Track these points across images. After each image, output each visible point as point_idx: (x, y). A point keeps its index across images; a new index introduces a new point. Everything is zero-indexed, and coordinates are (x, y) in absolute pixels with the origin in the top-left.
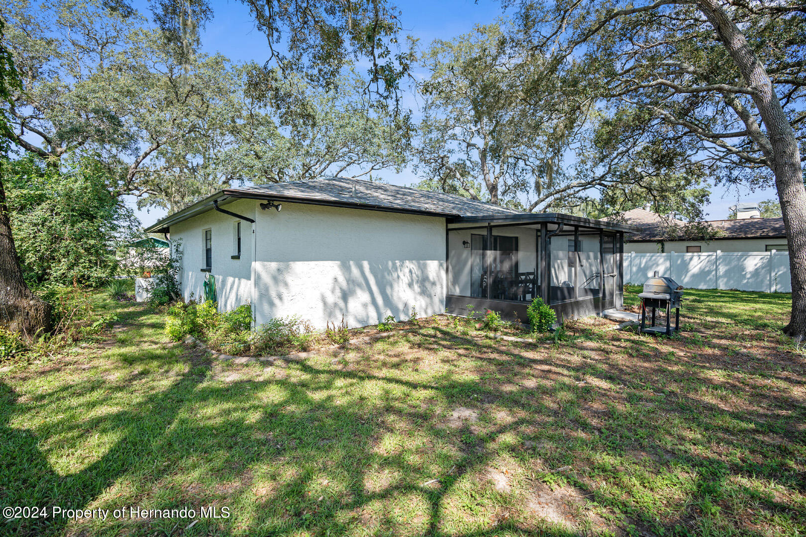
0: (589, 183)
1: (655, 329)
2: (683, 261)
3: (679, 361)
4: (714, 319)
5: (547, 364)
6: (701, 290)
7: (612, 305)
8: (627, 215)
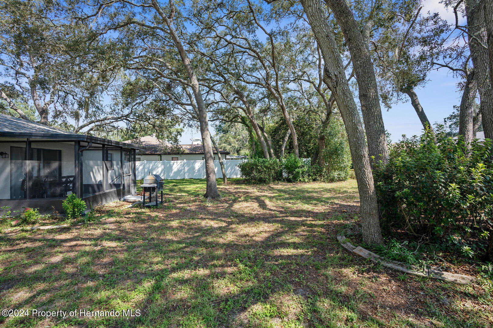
0: (119, 118)
1: (150, 204)
2: (170, 165)
3: (160, 220)
4: (180, 194)
5: (76, 240)
6: (178, 180)
7: (129, 192)
8: (142, 139)
